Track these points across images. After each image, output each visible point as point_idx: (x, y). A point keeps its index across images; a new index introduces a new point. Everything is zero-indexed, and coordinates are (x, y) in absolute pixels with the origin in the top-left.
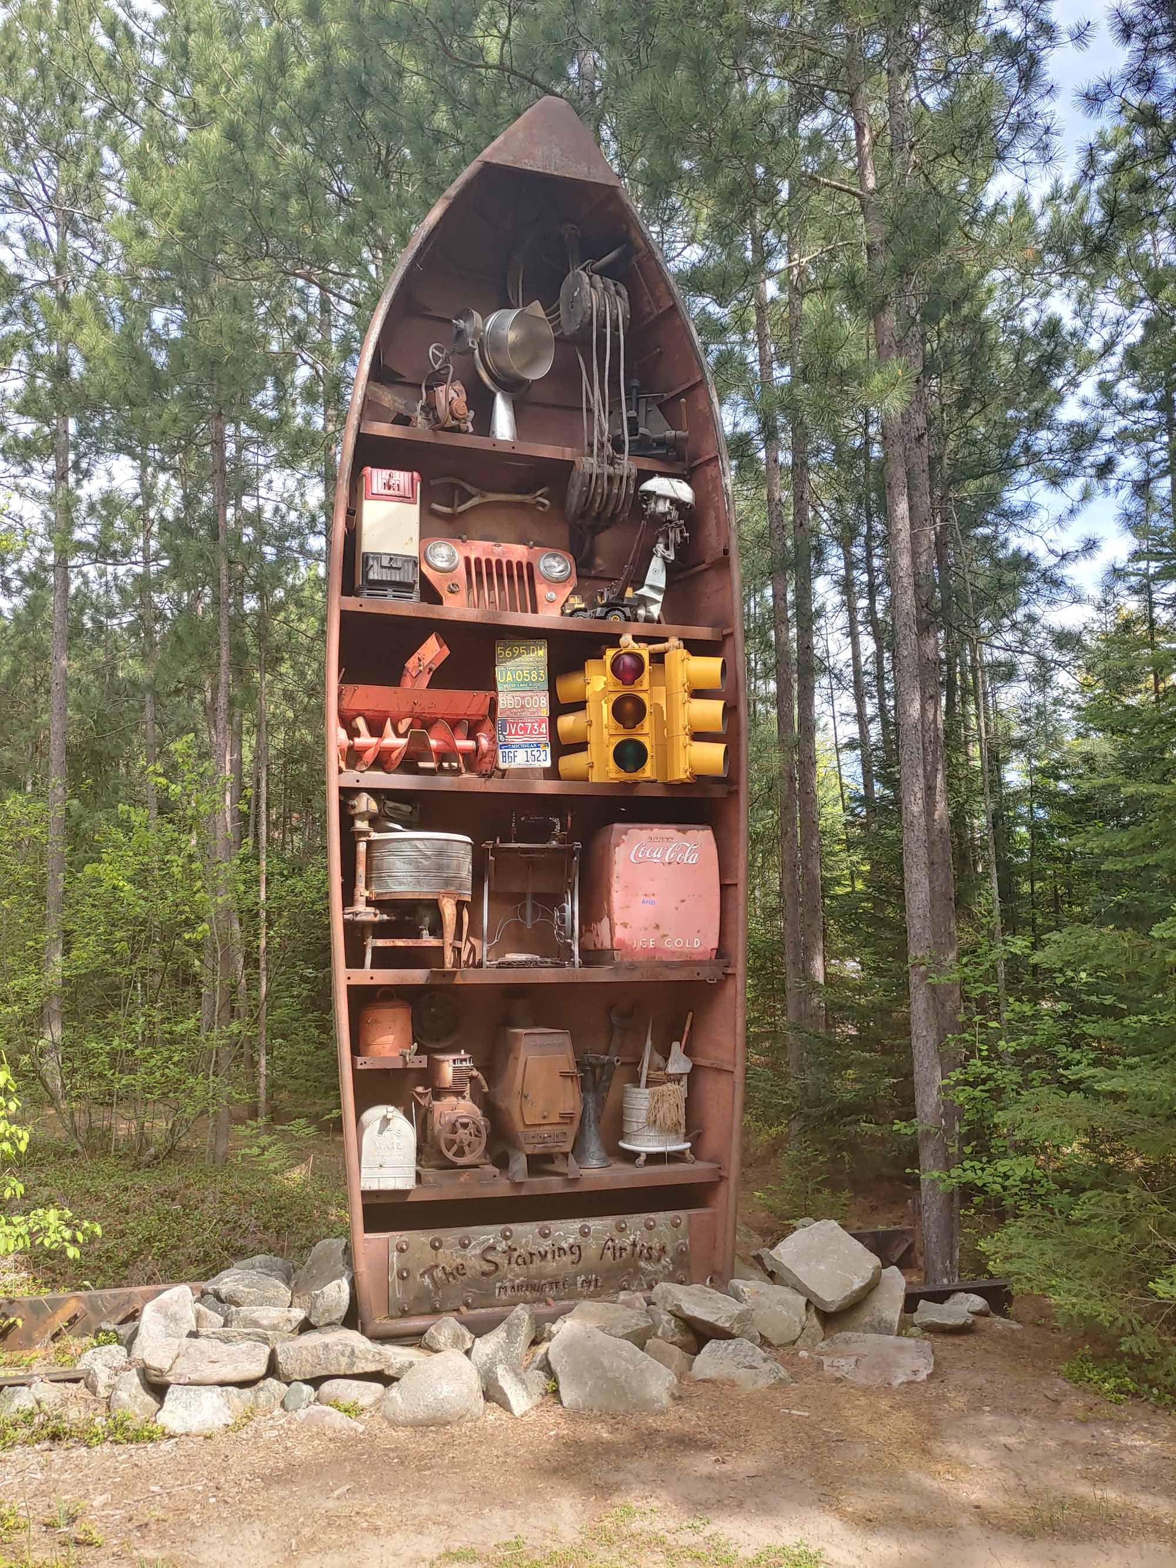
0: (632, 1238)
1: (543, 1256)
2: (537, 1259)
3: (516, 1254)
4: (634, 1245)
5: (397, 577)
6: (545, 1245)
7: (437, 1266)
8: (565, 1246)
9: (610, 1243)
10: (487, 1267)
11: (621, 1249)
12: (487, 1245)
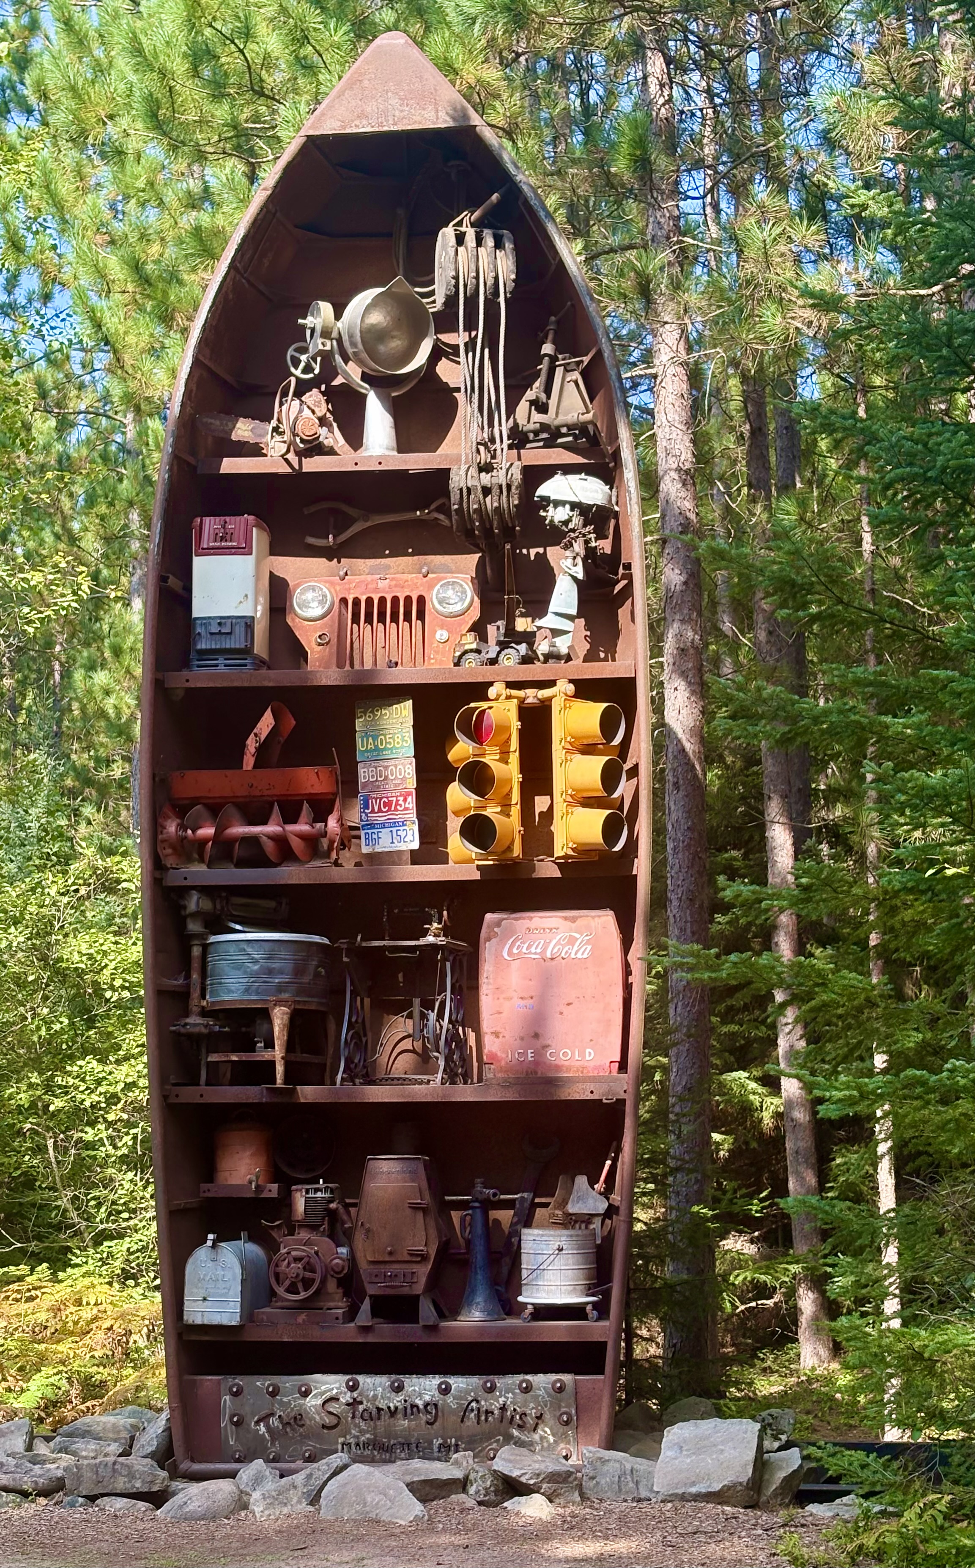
0: (502, 1400)
1: (393, 1413)
2: (385, 1416)
3: (361, 1408)
4: (503, 1408)
5: (229, 644)
6: (397, 1401)
7: (272, 1414)
8: (420, 1403)
9: (474, 1404)
10: (327, 1420)
11: (487, 1412)
12: (328, 1395)
